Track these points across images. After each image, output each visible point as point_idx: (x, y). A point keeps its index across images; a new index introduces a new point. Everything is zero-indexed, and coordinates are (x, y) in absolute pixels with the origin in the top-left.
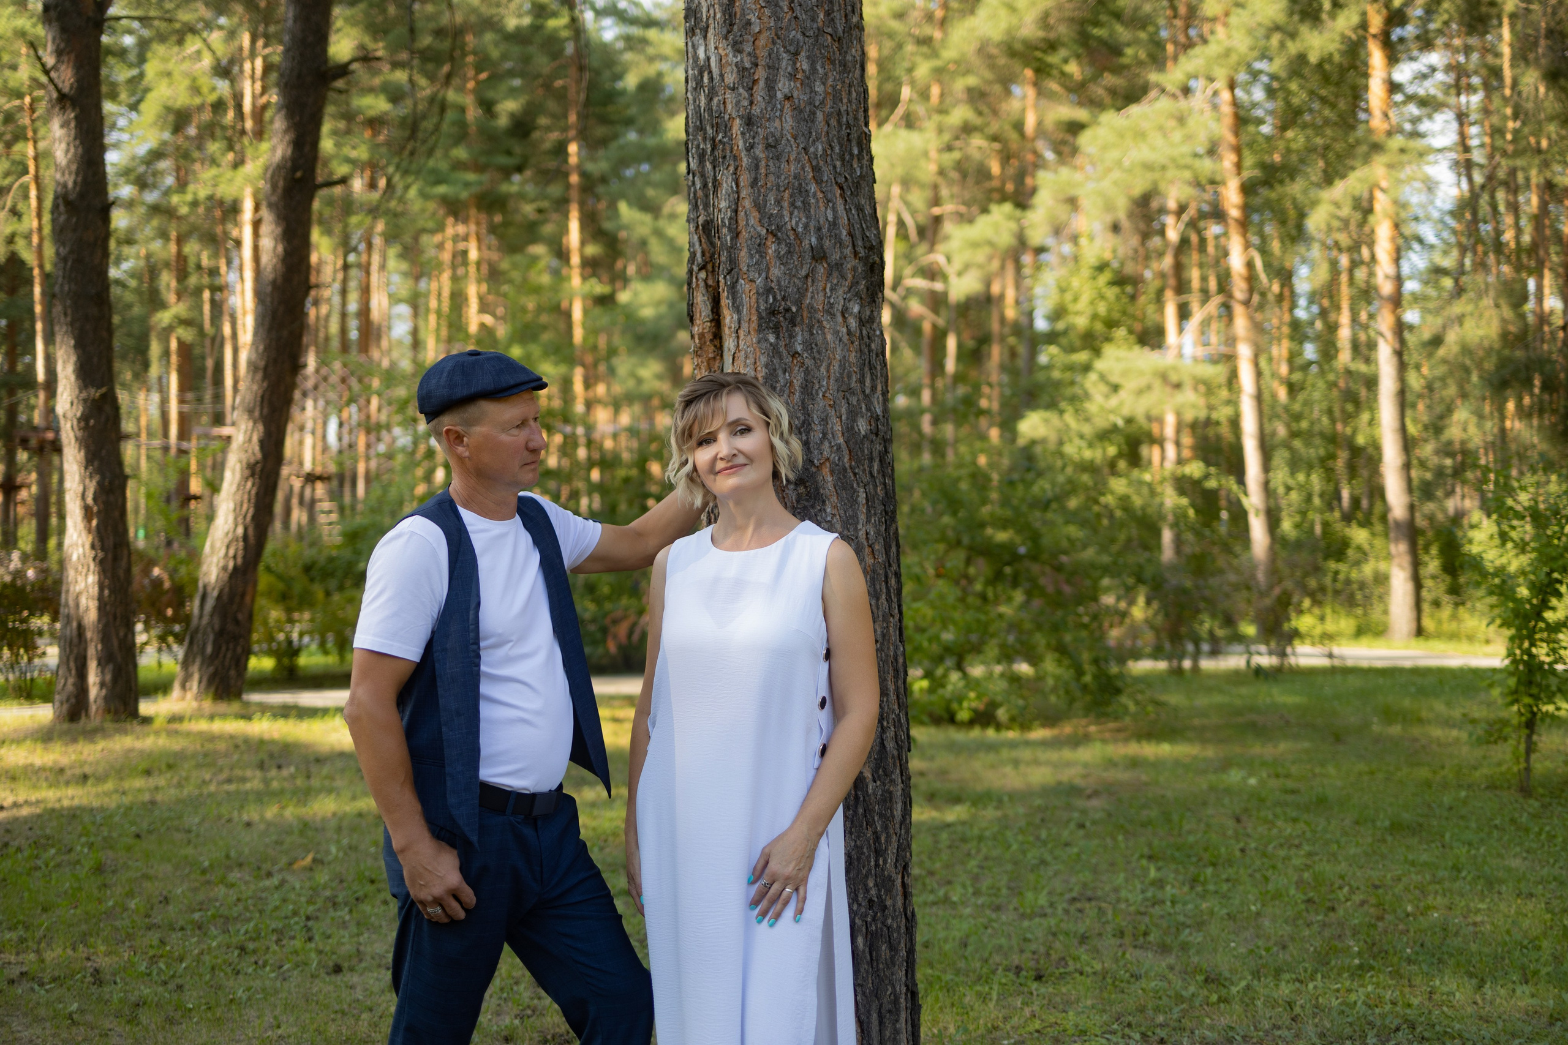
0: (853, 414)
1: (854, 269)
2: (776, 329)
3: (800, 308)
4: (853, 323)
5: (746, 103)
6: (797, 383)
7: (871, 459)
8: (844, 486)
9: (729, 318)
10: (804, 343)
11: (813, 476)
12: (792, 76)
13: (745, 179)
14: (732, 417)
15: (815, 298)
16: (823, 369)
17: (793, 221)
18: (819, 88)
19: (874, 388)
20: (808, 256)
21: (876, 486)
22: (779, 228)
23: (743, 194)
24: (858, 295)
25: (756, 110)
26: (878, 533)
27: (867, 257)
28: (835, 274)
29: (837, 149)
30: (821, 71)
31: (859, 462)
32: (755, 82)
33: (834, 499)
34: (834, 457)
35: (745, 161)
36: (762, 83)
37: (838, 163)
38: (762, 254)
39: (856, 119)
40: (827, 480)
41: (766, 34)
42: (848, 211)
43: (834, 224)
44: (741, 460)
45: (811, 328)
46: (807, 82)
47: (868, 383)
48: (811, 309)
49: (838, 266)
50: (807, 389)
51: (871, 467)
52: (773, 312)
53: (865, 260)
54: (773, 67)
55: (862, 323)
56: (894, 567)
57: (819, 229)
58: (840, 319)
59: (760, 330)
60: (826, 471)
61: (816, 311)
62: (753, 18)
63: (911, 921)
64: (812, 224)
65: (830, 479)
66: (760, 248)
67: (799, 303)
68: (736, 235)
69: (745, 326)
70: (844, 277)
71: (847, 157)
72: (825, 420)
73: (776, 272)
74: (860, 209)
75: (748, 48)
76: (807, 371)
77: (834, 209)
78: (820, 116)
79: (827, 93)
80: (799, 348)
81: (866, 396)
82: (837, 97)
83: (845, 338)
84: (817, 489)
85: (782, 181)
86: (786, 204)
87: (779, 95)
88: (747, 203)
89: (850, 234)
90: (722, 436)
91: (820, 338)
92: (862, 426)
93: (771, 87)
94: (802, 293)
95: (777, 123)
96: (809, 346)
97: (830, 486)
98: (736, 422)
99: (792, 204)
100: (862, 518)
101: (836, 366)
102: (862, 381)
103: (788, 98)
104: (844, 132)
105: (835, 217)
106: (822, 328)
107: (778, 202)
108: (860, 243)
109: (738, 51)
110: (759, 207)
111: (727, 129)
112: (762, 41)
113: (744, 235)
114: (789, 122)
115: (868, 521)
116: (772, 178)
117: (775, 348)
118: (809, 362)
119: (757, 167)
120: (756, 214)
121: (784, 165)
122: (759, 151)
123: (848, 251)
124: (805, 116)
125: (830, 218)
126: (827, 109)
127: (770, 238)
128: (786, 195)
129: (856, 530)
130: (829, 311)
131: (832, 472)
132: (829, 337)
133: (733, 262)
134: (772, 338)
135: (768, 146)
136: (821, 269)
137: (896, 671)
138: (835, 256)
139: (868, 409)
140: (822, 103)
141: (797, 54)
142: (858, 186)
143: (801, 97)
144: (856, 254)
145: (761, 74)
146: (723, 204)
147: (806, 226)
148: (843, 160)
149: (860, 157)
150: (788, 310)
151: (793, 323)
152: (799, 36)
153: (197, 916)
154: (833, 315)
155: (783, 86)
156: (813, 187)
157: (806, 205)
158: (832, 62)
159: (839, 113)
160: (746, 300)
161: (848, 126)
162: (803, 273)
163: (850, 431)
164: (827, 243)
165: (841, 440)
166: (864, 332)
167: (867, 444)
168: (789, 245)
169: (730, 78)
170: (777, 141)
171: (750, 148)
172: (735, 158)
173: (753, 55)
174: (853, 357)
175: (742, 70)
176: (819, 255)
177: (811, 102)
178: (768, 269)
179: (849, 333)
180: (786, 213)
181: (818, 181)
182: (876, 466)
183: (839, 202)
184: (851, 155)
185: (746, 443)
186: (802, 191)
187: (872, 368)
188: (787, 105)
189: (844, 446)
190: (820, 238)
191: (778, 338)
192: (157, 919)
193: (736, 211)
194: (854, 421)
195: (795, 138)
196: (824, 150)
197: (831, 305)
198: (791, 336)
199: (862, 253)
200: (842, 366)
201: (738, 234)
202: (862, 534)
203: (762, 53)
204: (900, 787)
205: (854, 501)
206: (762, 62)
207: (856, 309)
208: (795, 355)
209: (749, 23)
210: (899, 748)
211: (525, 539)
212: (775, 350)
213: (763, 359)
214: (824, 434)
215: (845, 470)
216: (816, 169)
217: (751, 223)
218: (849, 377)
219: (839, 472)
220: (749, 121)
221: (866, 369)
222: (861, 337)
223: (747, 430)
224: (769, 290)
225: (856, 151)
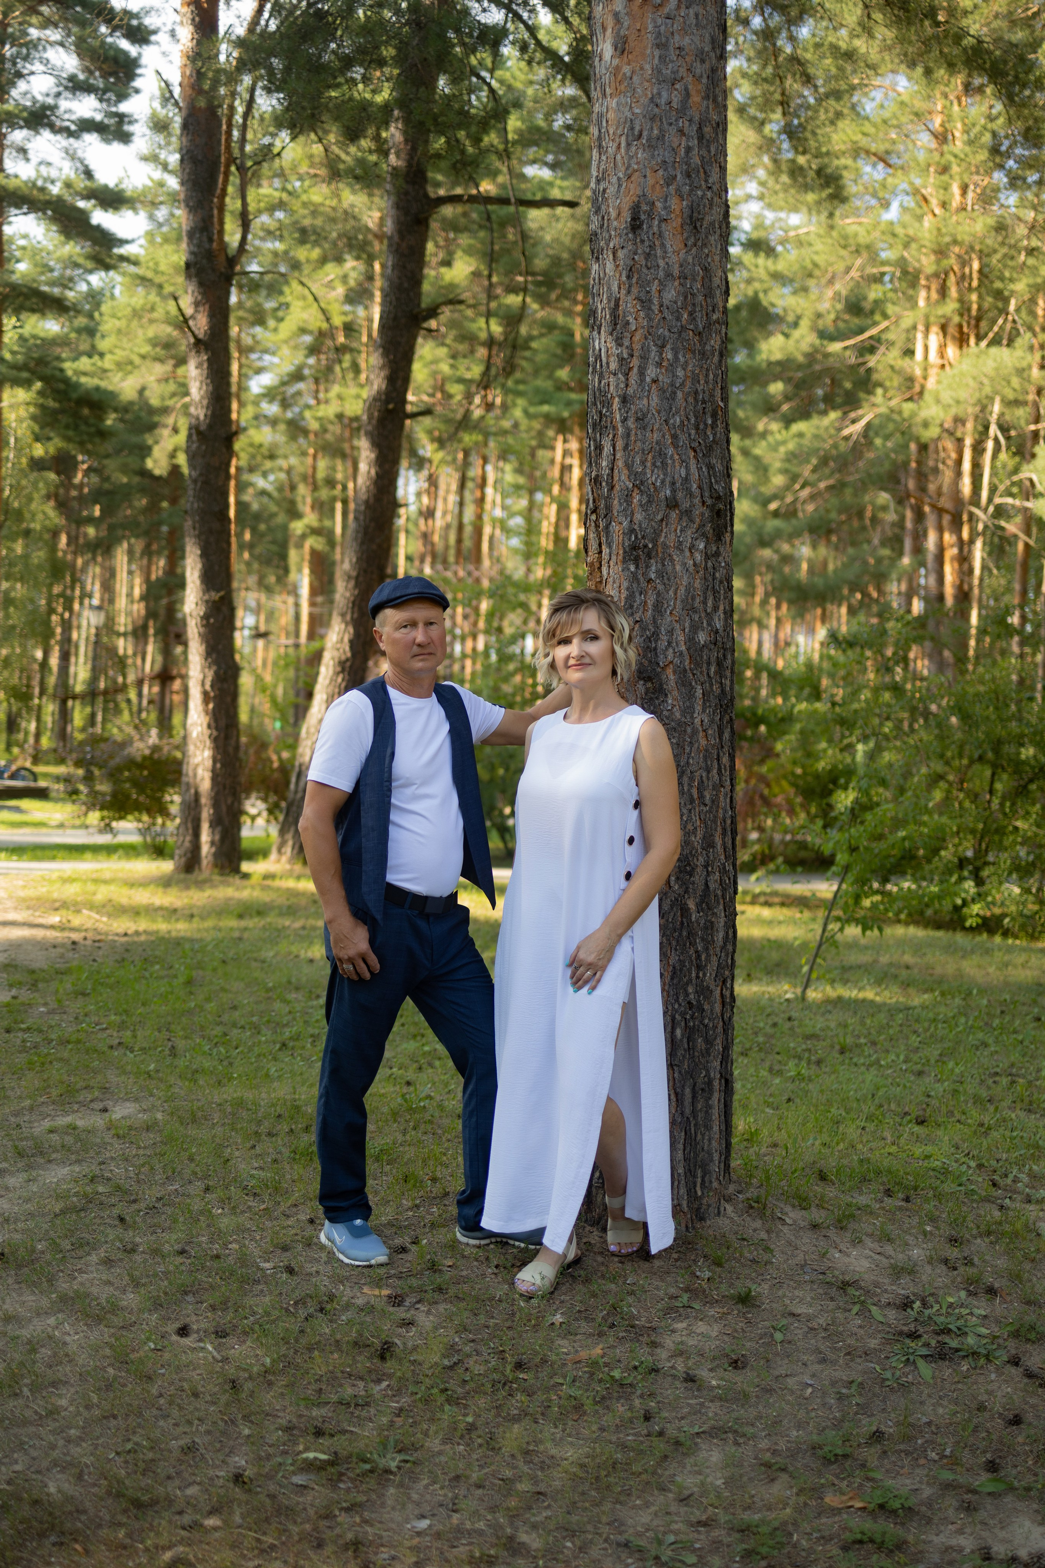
0: (695, 628)
1: (702, 514)
2: (636, 561)
3: (655, 545)
4: (698, 557)
5: (622, 385)
6: (650, 603)
7: (709, 664)
8: (684, 682)
9: (605, 550)
10: (657, 572)
11: (658, 675)
12: (659, 365)
13: (620, 444)
14: (586, 627)
15: (668, 537)
16: (671, 593)
17: (653, 477)
18: (680, 373)
19: (716, 608)
20: (663, 504)
21: (711, 685)
22: (642, 483)
23: (618, 456)
24: (704, 535)
25: (630, 391)
26: (712, 721)
27: (713, 505)
28: (685, 519)
29: (693, 421)
30: (682, 359)
31: (698, 665)
32: (630, 369)
33: (675, 693)
34: (677, 661)
35: (621, 430)
36: (635, 370)
37: (693, 432)
38: (629, 503)
39: (712, 396)
40: (670, 677)
41: (640, 331)
42: (699, 469)
43: (686, 480)
44: (587, 660)
45: (663, 560)
46: (671, 369)
47: (710, 603)
48: (665, 546)
49: (688, 513)
50: (658, 608)
51: (708, 670)
52: (634, 548)
53: (712, 508)
54: (644, 358)
55: (707, 557)
56: (726, 749)
57: (673, 483)
58: (688, 554)
59: (624, 561)
60: (670, 671)
61: (668, 547)
62: (631, 319)
63: (728, 1026)
64: (668, 479)
65: (672, 677)
66: (628, 497)
67: (655, 541)
68: (612, 488)
69: (614, 558)
70: (692, 521)
71: (702, 426)
72: (671, 632)
73: (638, 516)
74: (710, 467)
75: (626, 343)
76: (659, 594)
77: (687, 468)
78: (680, 394)
79: (686, 376)
80: (653, 576)
81: (708, 614)
82: (695, 380)
83: (691, 569)
84: (661, 685)
85: (647, 447)
86: (649, 464)
87: (648, 379)
88: (620, 463)
89: (699, 487)
90: (575, 641)
91: (670, 568)
92: (702, 637)
93: (642, 373)
94: (657, 533)
95: (645, 401)
96: (660, 574)
97: (672, 683)
98: (588, 632)
99: (654, 464)
100: (698, 708)
101: (682, 591)
102: (705, 603)
103: (655, 381)
104: (700, 407)
105: (688, 474)
106: (672, 560)
107: (643, 463)
108: (707, 494)
109: (620, 345)
110: (628, 466)
111: (609, 405)
112: (637, 337)
113: (617, 488)
114: (655, 400)
115: (704, 711)
116: (639, 444)
117: (634, 576)
118: (660, 587)
119: (628, 435)
120: (626, 472)
121: (648, 434)
122: (631, 423)
123: (697, 501)
124: (667, 395)
125: (683, 475)
126: (687, 389)
127: (636, 491)
128: (650, 457)
129: (692, 717)
130: (679, 547)
131: (674, 672)
132: (678, 568)
133: (609, 508)
134: (632, 568)
135: (638, 419)
136: (674, 515)
137: (724, 830)
138: (685, 505)
139: (709, 624)
140: (683, 384)
141: (663, 346)
142: (710, 449)
143: (665, 380)
144: (704, 503)
145: (635, 362)
146: (604, 464)
147: (663, 482)
148: (697, 429)
149: (714, 426)
150: (646, 546)
151: (649, 556)
152: (667, 333)
153: (255, 1019)
154: (682, 551)
155: (651, 372)
156: (670, 451)
157: (664, 465)
158: (693, 352)
159: (696, 393)
160: (615, 538)
161: (704, 402)
162: (659, 517)
163: (691, 641)
164: (680, 495)
165: (683, 648)
166: (710, 564)
167: (706, 651)
168: (649, 496)
169: (613, 366)
170: (645, 416)
171: (624, 420)
172: (614, 428)
173: (630, 348)
174: (697, 584)
175: (621, 360)
176: (672, 504)
177: (672, 384)
178: (633, 514)
179: (695, 565)
180: (648, 471)
181: (675, 446)
182: (713, 669)
183: (693, 462)
184: (706, 425)
185: (594, 648)
186: (661, 454)
187: (715, 592)
188: (654, 386)
189: (685, 653)
190: (674, 491)
191: (637, 567)
192: (226, 1018)
193: (612, 469)
194: (696, 633)
195: (659, 412)
196: (682, 422)
197: (681, 543)
198: (647, 567)
199: (709, 502)
200: (688, 590)
201: (612, 487)
202: (697, 721)
203: (637, 347)
204: (722, 920)
205: (691, 696)
206: (636, 354)
207: (702, 546)
208: (650, 581)
209: (628, 323)
210: (724, 890)
211: (439, 713)
212: (634, 577)
213: (625, 584)
214: (669, 643)
215: (685, 670)
216: (674, 437)
217: (623, 479)
218: (693, 599)
219: (682, 673)
220: (624, 400)
221: (709, 593)
222: (706, 568)
223: (595, 638)
224: (632, 531)
225: (709, 422)
